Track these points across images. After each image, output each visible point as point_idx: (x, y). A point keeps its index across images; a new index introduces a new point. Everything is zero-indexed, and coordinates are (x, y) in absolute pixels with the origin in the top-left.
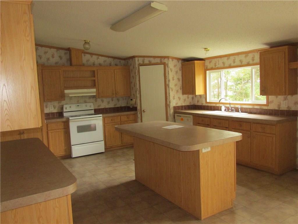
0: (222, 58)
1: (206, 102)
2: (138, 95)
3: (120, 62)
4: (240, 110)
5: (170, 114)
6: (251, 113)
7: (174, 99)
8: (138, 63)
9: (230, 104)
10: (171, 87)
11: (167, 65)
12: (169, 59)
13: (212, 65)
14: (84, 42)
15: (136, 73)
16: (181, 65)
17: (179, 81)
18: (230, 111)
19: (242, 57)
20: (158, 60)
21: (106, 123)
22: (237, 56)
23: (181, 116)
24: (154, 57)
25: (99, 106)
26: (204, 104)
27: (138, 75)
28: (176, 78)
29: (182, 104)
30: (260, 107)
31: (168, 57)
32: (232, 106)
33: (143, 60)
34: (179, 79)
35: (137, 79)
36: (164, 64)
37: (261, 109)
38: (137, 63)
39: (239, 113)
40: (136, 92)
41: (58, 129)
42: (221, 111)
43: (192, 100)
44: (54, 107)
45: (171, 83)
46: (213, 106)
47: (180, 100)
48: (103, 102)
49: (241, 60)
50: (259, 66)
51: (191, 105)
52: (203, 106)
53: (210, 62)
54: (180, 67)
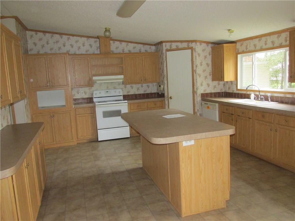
0: (254, 40)
1: (237, 90)
2: (166, 82)
3: (150, 48)
4: (269, 98)
5: (197, 101)
6: (282, 102)
7: (202, 85)
8: (166, 49)
9: (259, 91)
10: (199, 73)
11: (195, 49)
12: (196, 43)
13: (243, 48)
14: (104, 30)
15: (164, 59)
16: (210, 49)
17: (208, 66)
18: (259, 99)
19: (274, 38)
20: (185, 45)
21: (132, 109)
22: (269, 37)
23: (207, 104)
24: (181, 42)
25: (128, 92)
26: (235, 92)
27: (166, 61)
28: (204, 63)
29: (211, 91)
30: (292, 96)
31: (195, 41)
32: (261, 94)
33: (171, 45)
34: (208, 65)
35: (165, 65)
36: (192, 49)
37: (293, 98)
38: (164, 48)
39: (268, 102)
40: (164, 78)
41: (86, 114)
42: (250, 100)
43: (224, 87)
44: (85, 93)
45: (198, 68)
46: (244, 94)
47: (209, 86)
48: (132, 88)
49: (273, 41)
50: (288, 48)
51: (222, 92)
52: (234, 93)
53: (242, 45)
54: (209, 51)
